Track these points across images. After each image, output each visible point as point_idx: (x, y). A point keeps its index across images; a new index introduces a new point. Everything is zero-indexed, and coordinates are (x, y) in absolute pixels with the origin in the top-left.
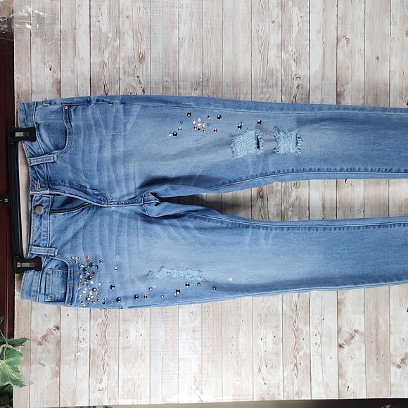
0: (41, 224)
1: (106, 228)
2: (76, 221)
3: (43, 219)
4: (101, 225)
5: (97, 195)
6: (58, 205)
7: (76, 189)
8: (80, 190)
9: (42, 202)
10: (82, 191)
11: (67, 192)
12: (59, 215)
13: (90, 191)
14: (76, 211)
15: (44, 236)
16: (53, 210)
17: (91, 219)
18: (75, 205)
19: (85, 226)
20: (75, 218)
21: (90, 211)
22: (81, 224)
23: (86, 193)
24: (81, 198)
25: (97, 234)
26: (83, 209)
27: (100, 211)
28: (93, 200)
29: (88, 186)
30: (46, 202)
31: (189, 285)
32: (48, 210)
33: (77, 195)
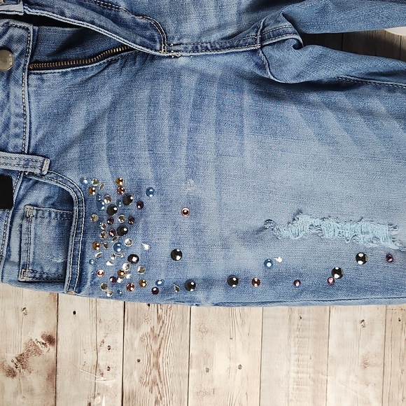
0: (8, 96)
1: (165, 111)
2: (94, 92)
3: (12, 83)
4: (153, 102)
5: (145, 27)
6: (49, 51)
7: (94, 10)
8: (102, 13)
9: (11, 39)
10: (108, 16)
11: (67, 12)
12: (53, 76)
13: (127, 16)
14: (93, 68)
15: (16, 125)
16: (37, 62)
17: (128, 88)
18: (90, 51)
19: (114, 104)
20: (90, 84)
21: (128, 68)
22: (105, 99)
23: (117, 20)
24: (103, 31)
25: (142, 127)
26: (110, 63)
27: (151, 69)
28: (133, 36)
29: (123, 5)
30: (20, 40)
31: (363, 259)
32: (25, 61)
33: (93, 23)
